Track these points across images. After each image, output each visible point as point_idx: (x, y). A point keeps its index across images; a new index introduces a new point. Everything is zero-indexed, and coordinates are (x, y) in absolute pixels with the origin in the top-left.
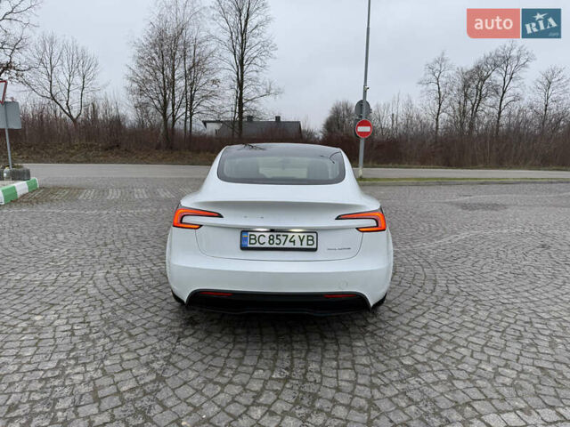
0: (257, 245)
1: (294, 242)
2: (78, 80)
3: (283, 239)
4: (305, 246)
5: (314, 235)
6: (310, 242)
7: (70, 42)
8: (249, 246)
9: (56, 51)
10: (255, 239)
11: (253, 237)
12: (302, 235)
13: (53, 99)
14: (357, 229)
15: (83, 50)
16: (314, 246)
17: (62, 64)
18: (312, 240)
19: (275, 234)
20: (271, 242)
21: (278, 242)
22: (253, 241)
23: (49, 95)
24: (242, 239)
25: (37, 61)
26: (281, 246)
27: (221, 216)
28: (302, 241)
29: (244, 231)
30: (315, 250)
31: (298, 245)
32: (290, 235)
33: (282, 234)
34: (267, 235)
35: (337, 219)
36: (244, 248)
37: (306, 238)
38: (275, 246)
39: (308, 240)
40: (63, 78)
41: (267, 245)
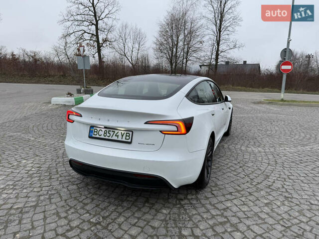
0: (97, 136)
1: (118, 136)
2: (137, 46)
3: (112, 133)
4: (124, 140)
5: (131, 133)
6: (127, 138)
7: (134, 26)
8: (93, 136)
9: (128, 31)
10: (97, 132)
11: (96, 131)
12: (123, 132)
13: (125, 56)
14: (161, 131)
15: (140, 30)
16: (130, 141)
17: (130, 38)
18: (129, 136)
19: (108, 130)
20: (105, 135)
21: (109, 135)
22: (95, 133)
23: (123, 54)
24: (90, 131)
25: (118, 37)
26: (110, 138)
27: (81, 116)
28: (122, 136)
29: (92, 127)
30: (130, 143)
31: (120, 139)
32: (116, 131)
33: (112, 130)
34: (104, 130)
35: (146, 123)
36: (90, 137)
37: (125, 134)
38: (107, 137)
39: (126, 136)
40: (130, 45)
41: (102, 137)
